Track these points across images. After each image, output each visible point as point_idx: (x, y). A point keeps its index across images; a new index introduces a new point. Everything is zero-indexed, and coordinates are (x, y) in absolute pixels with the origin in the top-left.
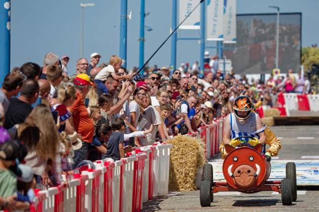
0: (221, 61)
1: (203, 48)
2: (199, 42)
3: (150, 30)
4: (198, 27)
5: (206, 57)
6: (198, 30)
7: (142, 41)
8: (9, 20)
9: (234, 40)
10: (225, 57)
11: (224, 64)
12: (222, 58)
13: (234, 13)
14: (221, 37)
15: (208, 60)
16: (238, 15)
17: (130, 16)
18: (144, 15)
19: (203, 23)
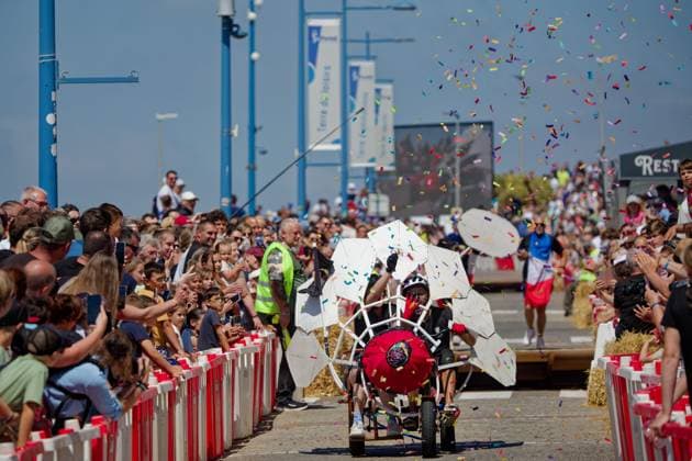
0: (372, 197)
1: (345, 177)
2: (339, 169)
3: (264, 153)
4: (338, 147)
5: (349, 192)
6: (337, 151)
7: (252, 169)
8: (55, 141)
9: (391, 165)
10: (378, 190)
11: (378, 202)
12: (375, 192)
13: (390, 123)
14: (372, 160)
15: (352, 197)
16: (396, 128)
17: (235, 132)
18: (253, 130)
19: (344, 141)
